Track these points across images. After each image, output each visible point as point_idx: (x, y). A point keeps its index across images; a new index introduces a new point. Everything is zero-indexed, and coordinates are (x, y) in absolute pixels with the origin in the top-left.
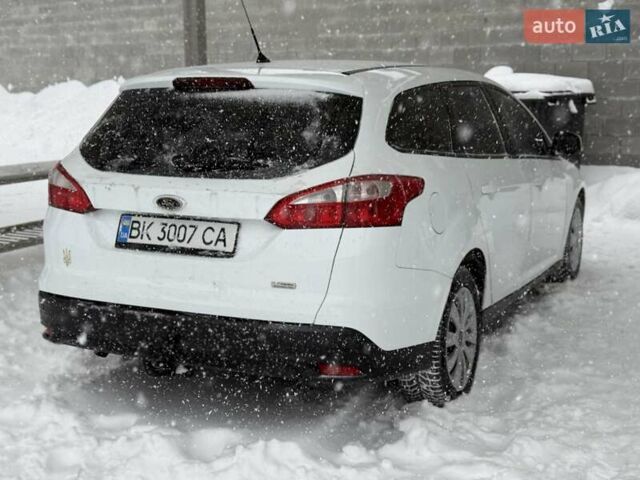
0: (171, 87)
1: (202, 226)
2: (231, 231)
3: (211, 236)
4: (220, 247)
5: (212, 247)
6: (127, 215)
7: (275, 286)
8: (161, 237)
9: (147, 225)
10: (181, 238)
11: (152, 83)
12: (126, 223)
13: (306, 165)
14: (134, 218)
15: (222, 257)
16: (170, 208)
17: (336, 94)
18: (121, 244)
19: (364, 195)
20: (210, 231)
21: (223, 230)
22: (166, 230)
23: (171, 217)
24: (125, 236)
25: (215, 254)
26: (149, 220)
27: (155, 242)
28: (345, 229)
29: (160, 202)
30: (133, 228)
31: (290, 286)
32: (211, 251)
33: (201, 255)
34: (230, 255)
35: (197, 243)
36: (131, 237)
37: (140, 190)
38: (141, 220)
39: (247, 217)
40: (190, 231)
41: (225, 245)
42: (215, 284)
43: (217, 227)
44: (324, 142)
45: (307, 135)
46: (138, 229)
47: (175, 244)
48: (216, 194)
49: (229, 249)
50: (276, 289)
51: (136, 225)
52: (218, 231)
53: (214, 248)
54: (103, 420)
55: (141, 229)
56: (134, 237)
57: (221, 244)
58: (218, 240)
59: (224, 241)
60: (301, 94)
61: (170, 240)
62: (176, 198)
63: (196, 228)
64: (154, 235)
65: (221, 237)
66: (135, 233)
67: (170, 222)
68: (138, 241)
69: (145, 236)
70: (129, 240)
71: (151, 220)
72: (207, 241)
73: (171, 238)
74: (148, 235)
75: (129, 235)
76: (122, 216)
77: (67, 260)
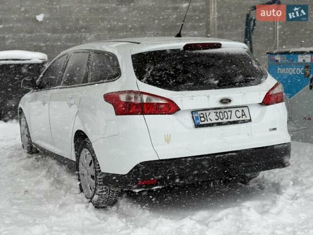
1: (234, 110)
2: (246, 110)
3: (239, 114)
4: (244, 118)
5: (241, 119)
6: (195, 111)
7: (270, 130)
8: (217, 118)
10: (226, 117)
12: (195, 115)
14: (199, 112)
15: (247, 122)
16: (226, 103)
18: (198, 126)
20: (237, 112)
21: (243, 110)
22: (218, 115)
24: (198, 121)
25: (244, 122)
26: (208, 112)
30: (201, 117)
31: (275, 129)
34: (250, 120)
35: (234, 119)
36: (201, 121)
38: (204, 112)
39: (249, 103)
40: (229, 113)
41: (246, 117)
42: (248, 134)
43: (240, 109)
46: (203, 117)
49: (248, 118)
51: (202, 115)
52: (241, 111)
53: (243, 119)
55: (205, 117)
56: (204, 121)
58: (243, 115)
59: (244, 115)
62: (229, 98)
63: (231, 111)
64: (213, 117)
65: (243, 114)
66: (203, 119)
68: (206, 122)
70: (201, 123)
71: (209, 111)
73: (222, 118)
74: (210, 119)
75: (200, 121)
76: (192, 112)
77: (168, 140)
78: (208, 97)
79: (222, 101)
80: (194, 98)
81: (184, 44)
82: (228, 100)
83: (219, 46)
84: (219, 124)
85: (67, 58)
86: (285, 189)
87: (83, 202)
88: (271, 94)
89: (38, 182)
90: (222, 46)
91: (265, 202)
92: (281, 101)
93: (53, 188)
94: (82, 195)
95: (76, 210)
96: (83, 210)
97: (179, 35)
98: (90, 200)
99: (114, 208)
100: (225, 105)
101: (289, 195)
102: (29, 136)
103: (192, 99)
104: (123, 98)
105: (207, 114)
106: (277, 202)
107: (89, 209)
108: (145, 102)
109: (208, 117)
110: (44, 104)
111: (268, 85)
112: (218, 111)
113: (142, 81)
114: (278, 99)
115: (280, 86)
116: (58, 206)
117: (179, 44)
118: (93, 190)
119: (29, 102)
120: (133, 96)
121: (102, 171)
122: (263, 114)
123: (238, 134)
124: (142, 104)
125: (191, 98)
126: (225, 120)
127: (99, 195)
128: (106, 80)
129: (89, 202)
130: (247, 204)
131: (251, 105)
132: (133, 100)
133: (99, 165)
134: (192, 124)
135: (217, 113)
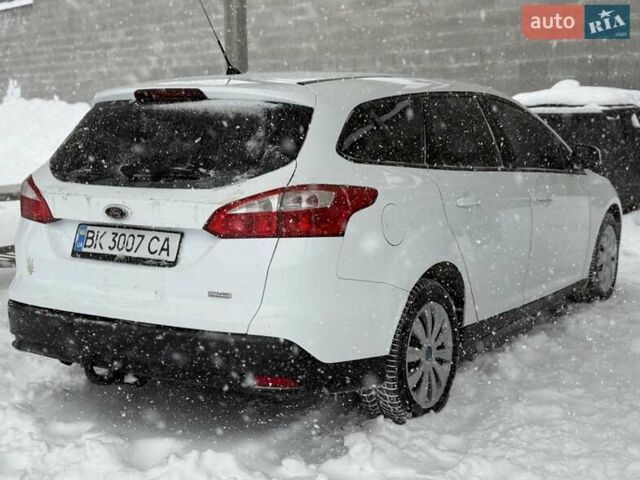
0: (134, 99)
1: (149, 235)
2: (174, 239)
3: (156, 246)
4: (163, 256)
5: (156, 256)
6: (83, 225)
7: (211, 295)
8: (112, 246)
9: (100, 235)
10: (129, 247)
11: (118, 95)
12: (82, 233)
13: (245, 175)
14: (89, 228)
15: (164, 266)
17: (284, 104)
18: (77, 253)
19: (304, 205)
20: (155, 240)
21: (167, 240)
22: (117, 239)
23: (121, 227)
24: (81, 245)
25: (158, 263)
27: (106, 251)
28: (281, 239)
29: (108, 211)
30: (88, 238)
31: (226, 296)
32: (154, 260)
33: (145, 264)
34: (172, 264)
35: (143, 253)
36: (86, 246)
37: (91, 201)
38: (95, 229)
40: (138, 240)
41: (168, 255)
42: (156, 292)
43: (162, 236)
44: (267, 151)
45: (251, 144)
46: (92, 238)
47: (124, 253)
48: (158, 203)
49: (172, 258)
50: (212, 298)
51: (91, 235)
52: (162, 240)
53: (158, 258)
54: (61, 427)
55: (95, 239)
56: (90, 247)
57: (164, 253)
58: (162, 249)
59: (167, 250)
60: (250, 104)
61: (120, 250)
62: (123, 208)
63: (143, 237)
64: (105, 243)
65: (165, 246)
66: (89, 242)
67: (120, 231)
68: (91, 250)
69: (98, 246)
70: (85, 250)
71: (104, 229)
72: (153, 250)
73: (120, 247)
74: (100, 245)
75: (84, 244)
76: (80, 225)
77: (30, 269)
123: (136, 288)
135: (116, 235)
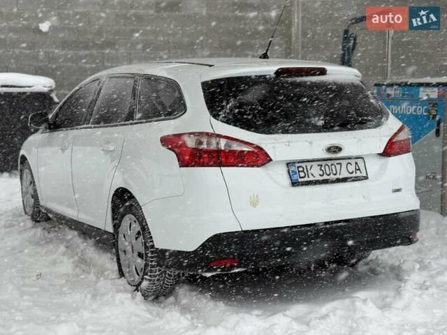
1: (344, 163)
2: (360, 162)
3: (351, 168)
4: (358, 174)
5: (354, 175)
6: (291, 164)
7: (394, 191)
8: (322, 174)
10: (334, 172)
12: (292, 168)
14: (297, 165)
15: (362, 180)
16: (335, 152)
18: (295, 184)
20: (349, 165)
21: (356, 163)
22: (323, 168)
24: (295, 177)
25: (357, 179)
26: (309, 165)
27: (319, 178)
30: (299, 172)
34: (366, 178)
35: (344, 174)
36: (300, 178)
39: (365, 153)
40: (338, 167)
41: (361, 172)
42: (364, 197)
43: (353, 162)
46: (303, 171)
48: (360, 140)
49: (364, 174)
50: (394, 193)
51: (301, 169)
52: (354, 164)
55: (305, 171)
56: (304, 177)
57: (358, 172)
58: (356, 170)
59: (359, 169)
61: (328, 175)
62: (338, 145)
63: (340, 164)
64: (315, 173)
65: (357, 168)
66: (301, 174)
68: (306, 179)
69: (310, 175)
70: (300, 180)
72: (351, 171)
73: (328, 173)
74: (312, 175)
75: (298, 176)
76: (288, 164)
77: (254, 203)
78: (311, 143)
79: (329, 150)
80: (290, 144)
81: (276, 68)
82: (337, 147)
83: (323, 72)
84: (325, 182)
85: (98, 85)
86: (409, 276)
87: (126, 291)
88: (394, 140)
89: (54, 263)
90: (328, 72)
91: (384, 293)
92: (408, 151)
93: (78, 270)
94: (123, 281)
95: (117, 302)
96: (128, 303)
97: (265, 56)
98: (135, 288)
99: (171, 299)
100: (334, 156)
101: (416, 284)
102: (35, 196)
103: (289, 145)
104: (191, 143)
105: (309, 168)
106: (402, 292)
107: (135, 300)
108: (223, 148)
109: (310, 172)
110: (63, 150)
111: (390, 129)
112: (323, 163)
113: (218, 120)
114: (403, 149)
115: (406, 129)
116: (89, 296)
117: (268, 68)
118: (141, 274)
119: (38, 147)
120: (205, 140)
121: (156, 247)
122: (383, 168)
123: (350, 197)
124: (218, 151)
125: (287, 144)
126: (332, 177)
127: (150, 280)
128: (163, 117)
129: (135, 291)
130: (361, 295)
131: (367, 155)
132: (204, 146)
133: (151, 237)
134: (287, 182)
135: (321, 166)
